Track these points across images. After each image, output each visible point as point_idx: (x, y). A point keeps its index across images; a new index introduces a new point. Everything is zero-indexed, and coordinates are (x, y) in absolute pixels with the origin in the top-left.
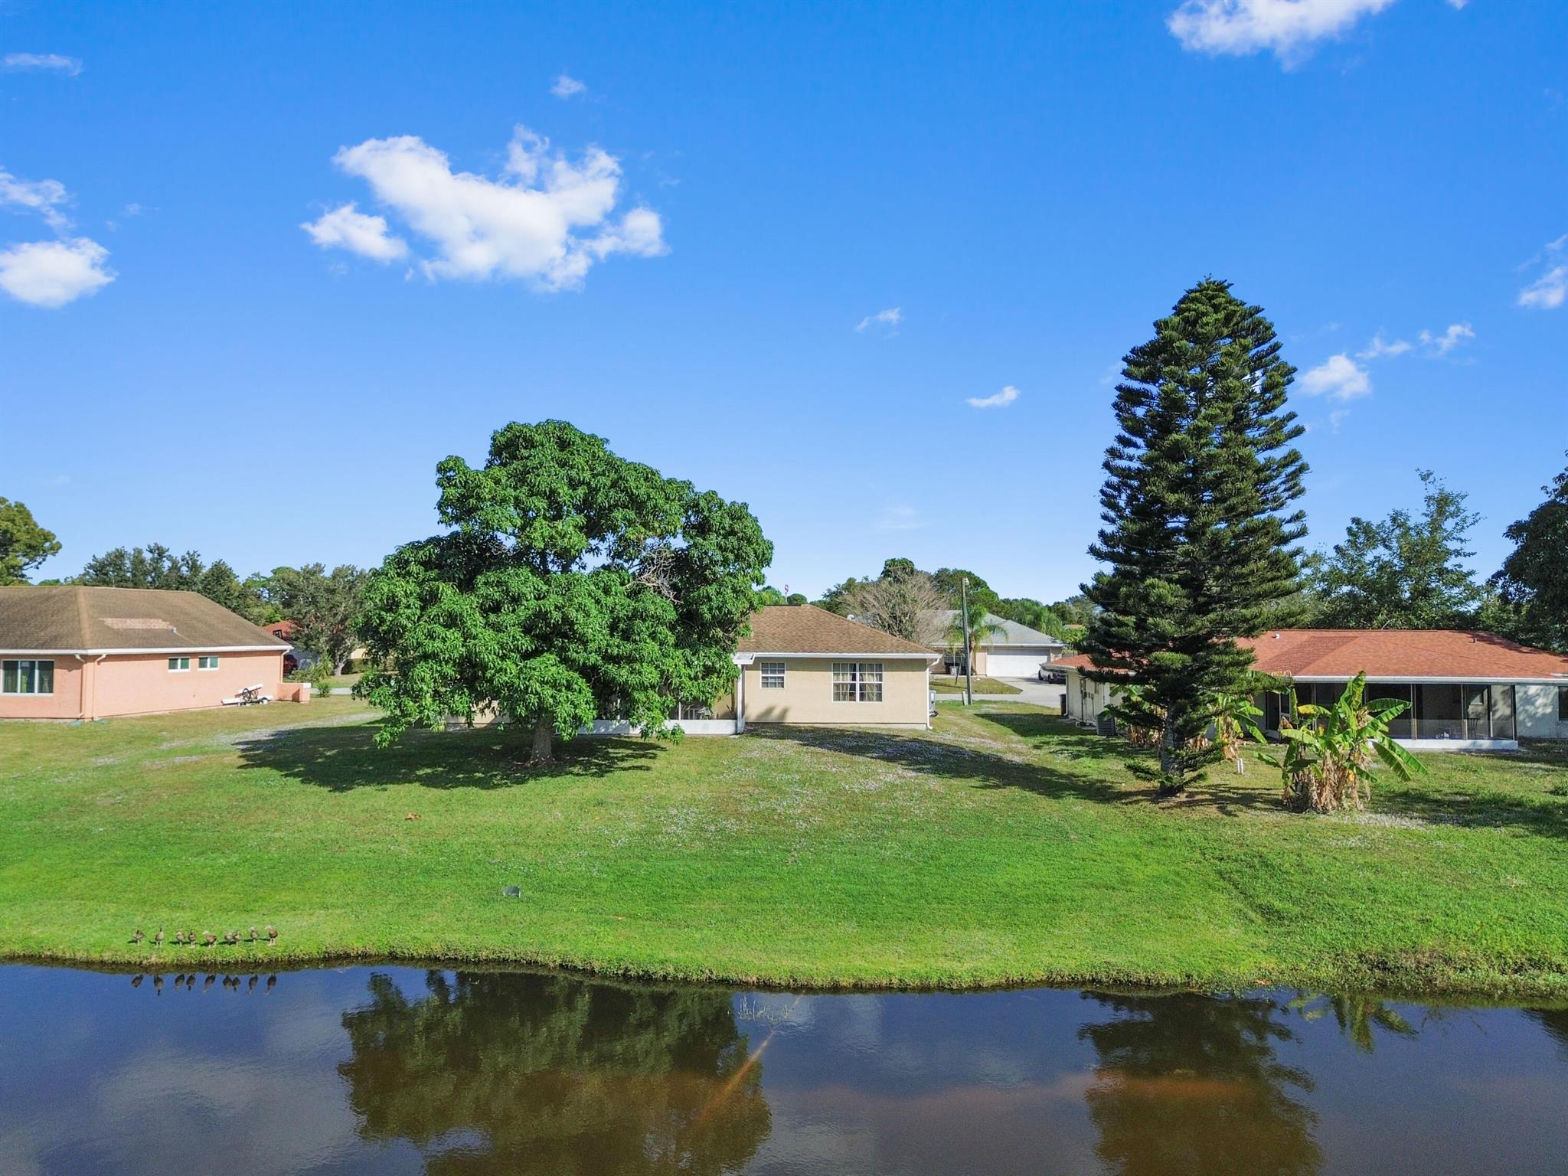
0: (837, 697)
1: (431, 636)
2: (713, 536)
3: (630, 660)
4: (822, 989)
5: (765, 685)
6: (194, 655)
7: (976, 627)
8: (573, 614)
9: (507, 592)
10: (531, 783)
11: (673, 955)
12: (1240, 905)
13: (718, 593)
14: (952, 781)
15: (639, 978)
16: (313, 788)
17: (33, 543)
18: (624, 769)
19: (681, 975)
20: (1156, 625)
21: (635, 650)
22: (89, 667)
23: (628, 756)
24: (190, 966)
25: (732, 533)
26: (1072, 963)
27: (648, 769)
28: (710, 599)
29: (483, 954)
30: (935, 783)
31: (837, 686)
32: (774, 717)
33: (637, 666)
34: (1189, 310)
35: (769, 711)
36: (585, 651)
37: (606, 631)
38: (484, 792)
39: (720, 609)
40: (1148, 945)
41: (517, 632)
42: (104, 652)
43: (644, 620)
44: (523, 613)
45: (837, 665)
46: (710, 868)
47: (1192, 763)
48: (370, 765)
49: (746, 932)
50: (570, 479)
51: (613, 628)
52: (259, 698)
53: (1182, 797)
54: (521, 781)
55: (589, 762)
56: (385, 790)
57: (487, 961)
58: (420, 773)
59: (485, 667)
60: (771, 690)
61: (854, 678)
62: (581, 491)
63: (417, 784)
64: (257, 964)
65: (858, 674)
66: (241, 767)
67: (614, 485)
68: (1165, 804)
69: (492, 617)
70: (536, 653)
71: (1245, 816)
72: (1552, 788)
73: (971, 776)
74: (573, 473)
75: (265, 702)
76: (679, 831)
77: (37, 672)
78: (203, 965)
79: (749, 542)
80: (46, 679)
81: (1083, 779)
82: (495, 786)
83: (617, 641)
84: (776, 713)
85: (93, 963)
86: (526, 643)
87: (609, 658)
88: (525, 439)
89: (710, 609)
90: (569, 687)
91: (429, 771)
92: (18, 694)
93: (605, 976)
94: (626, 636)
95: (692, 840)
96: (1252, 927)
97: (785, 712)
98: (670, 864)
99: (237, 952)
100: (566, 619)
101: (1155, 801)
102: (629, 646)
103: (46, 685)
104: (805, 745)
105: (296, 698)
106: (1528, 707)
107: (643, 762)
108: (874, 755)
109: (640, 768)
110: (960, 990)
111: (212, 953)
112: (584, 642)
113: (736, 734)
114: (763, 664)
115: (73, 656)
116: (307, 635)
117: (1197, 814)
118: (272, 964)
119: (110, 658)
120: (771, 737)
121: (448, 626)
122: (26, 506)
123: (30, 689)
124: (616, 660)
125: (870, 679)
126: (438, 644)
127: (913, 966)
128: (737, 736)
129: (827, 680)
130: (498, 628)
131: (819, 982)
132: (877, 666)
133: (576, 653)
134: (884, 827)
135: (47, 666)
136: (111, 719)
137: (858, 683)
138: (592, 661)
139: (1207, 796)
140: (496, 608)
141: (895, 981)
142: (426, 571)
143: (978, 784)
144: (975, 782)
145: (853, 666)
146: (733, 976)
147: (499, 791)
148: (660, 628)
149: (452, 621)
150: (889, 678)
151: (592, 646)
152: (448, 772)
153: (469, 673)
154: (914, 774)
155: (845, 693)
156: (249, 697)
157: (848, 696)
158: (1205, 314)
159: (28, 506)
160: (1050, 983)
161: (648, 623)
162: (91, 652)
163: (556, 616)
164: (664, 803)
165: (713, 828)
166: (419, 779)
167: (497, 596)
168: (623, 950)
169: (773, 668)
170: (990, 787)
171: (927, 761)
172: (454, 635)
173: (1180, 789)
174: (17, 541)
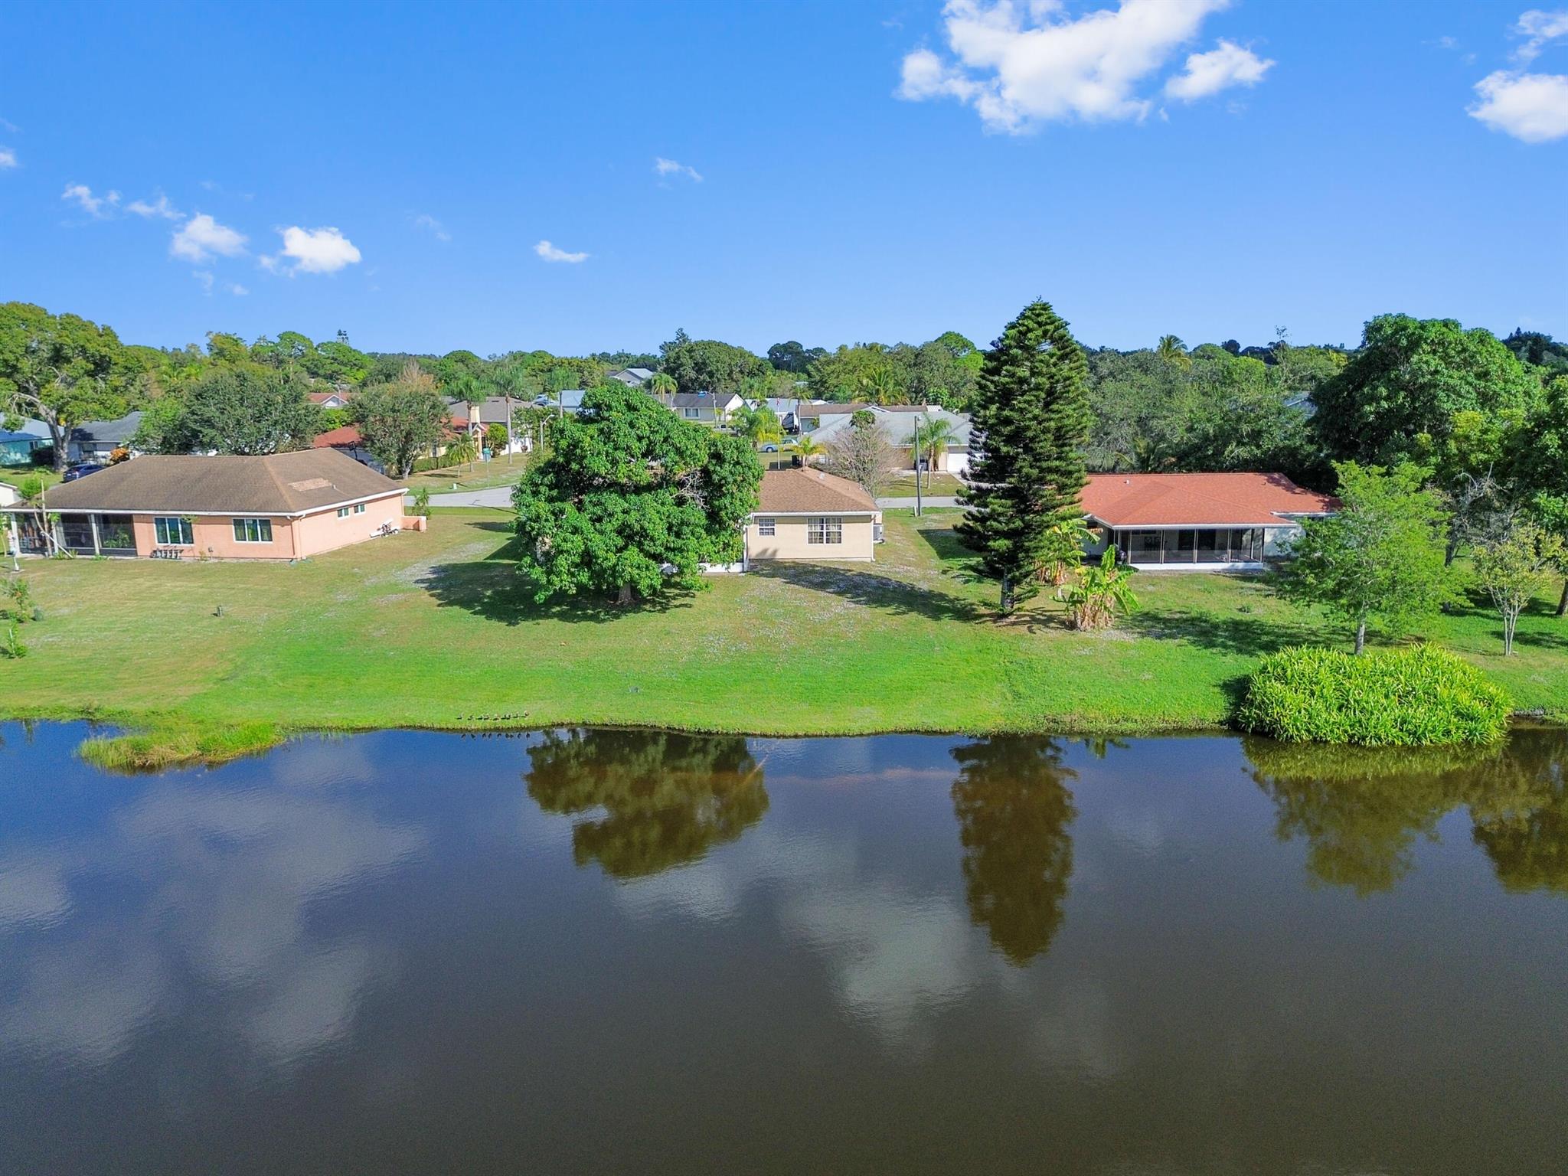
0: (811, 541)
1: (565, 540)
2: (727, 465)
3: (681, 550)
4: (790, 737)
5: (762, 534)
6: (350, 506)
7: (935, 438)
8: (646, 525)
9: (606, 510)
10: (624, 617)
11: (721, 722)
12: (1005, 690)
13: (731, 504)
14: (877, 610)
15: (706, 733)
16: (495, 623)
17: (130, 366)
18: (676, 606)
19: (725, 731)
20: (991, 526)
21: (684, 544)
22: (295, 523)
23: (677, 595)
24: (490, 730)
25: (738, 463)
26: (907, 723)
27: (691, 606)
28: (726, 508)
29: (629, 723)
30: (866, 612)
31: (810, 533)
32: (767, 555)
33: (685, 554)
34: (1023, 325)
35: (765, 551)
36: (654, 545)
37: (666, 532)
38: (598, 625)
39: (732, 513)
40: (948, 713)
41: (614, 535)
42: (304, 513)
43: (688, 526)
44: (616, 524)
45: (810, 520)
46: (734, 674)
47: (1019, 599)
48: (520, 604)
49: (754, 710)
50: (638, 436)
51: (670, 529)
52: (392, 529)
53: (1012, 619)
54: (617, 617)
55: (654, 601)
56: (538, 624)
57: (631, 726)
58: (554, 610)
59: (597, 557)
60: (765, 537)
61: (822, 529)
62: (645, 442)
63: (556, 619)
64: (522, 729)
65: (825, 525)
66: (439, 605)
67: (666, 440)
68: (1000, 624)
69: (598, 525)
70: (625, 548)
71: (1041, 632)
72: (1240, 607)
73: (889, 605)
74: (639, 432)
75: (396, 532)
76: (715, 651)
77: (259, 527)
78: (497, 729)
79: (750, 468)
80: (265, 532)
81: (963, 602)
82: (603, 621)
83: (672, 538)
84: (770, 552)
85: (443, 729)
86: (620, 542)
87: (668, 549)
88: (606, 405)
89: (727, 514)
90: (647, 568)
91: (558, 609)
92: (247, 542)
93: (689, 732)
94: (678, 535)
95: (723, 657)
96: (1006, 702)
97: (775, 552)
98: (713, 672)
99: (511, 723)
100: (642, 528)
101: (995, 622)
102: (680, 542)
103: (266, 535)
104: (787, 583)
105: (417, 528)
106: (1284, 536)
107: (687, 601)
108: (832, 590)
109: (686, 605)
110: (853, 736)
111: (500, 723)
112: (652, 539)
113: (743, 572)
114: (760, 520)
115: (285, 517)
116: (380, 448)
117: (1013, 631)
118: (529, 728)
119: (308, 516)
120: (766, 576)
121: (573, 533)
122: (112, 328)
123: (255, 538)
124: (673, 550)
125: (833, 529)
126: (569, 545)
127: (832, 726)
128: (744, 574)
129: (804, 529)
130: (602, 533)
131: (788, 733)
132: (839, 520)
133: (648, 546)
134: (830, 645)
135: (266, 523)
136: (312, 557)
137: (825, 531)
138: (659, 551)
139: (1028, 619)
140: (600, 519)
141: (824, 733)
142: (550, 490)
143: (893, 611)
144: (890, 610)
145: (822, 520)
146: (749, 731)
147: (607, 624)
148: (698, 529)
149: (576, 530)
150: (846, 528)
151: (658, 542)
152: (570, 609)
153: (586, 559)
154: (853, 605)
155: (815, 538)
156: (387, 530)
157: (818, 541)
158: (1029, 330)
159: (114, 329)
160: (896, 732)
161: (691, 528)
162: (297, 514)
163: (637, 527)
164: (705, 632)
165: (734, 649)
166: (554, 615)
167: (599, 512)
168: (696, 720)
169: (767, 524)
170: (899, 613)
171: (865, 594)
172: (577, 538)
173: (1011, 614)
174: (116, 364)
